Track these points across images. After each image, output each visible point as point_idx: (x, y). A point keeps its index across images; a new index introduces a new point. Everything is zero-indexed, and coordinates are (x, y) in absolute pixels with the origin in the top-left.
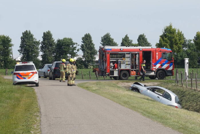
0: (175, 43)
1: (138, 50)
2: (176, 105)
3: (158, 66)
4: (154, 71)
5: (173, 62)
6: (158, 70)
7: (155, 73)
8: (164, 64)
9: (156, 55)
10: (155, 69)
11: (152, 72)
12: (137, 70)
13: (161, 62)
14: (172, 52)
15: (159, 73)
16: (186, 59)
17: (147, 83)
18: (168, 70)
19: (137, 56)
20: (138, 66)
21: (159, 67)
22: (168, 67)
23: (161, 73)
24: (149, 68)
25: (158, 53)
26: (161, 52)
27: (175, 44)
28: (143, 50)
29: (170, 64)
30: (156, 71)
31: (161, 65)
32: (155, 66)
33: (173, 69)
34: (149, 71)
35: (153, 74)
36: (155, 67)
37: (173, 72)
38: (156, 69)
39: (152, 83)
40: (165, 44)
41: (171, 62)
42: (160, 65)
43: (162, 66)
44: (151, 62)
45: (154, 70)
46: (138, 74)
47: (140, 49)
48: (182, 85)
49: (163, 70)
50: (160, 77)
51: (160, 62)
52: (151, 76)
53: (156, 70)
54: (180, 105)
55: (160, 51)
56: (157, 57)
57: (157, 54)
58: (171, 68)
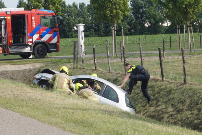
0: (51, 3)
1: (3, 13)
2: (128, 109)
3: (36, 37)
4: (31, 46)
5: (58, 30)
6: (36, 43)
7: (31, 48)
8: (45, 34)
9: (32, 20)
10: (31, 42)
11: (26, 47)
12: (4, 45)
13: (40, 31)
14: (55, 15)
15: (38, 49)
16: (79, 25)
17: (24, 65)
18: (50, 43)
19: (3, 23)
20: (5, 39)
21: (37, 39)
22: (51, 39)
23: (40, 49)
24: (21, 41)
25: (35, 18)
26: (40, 16)
27: (52, 5)
28: (12, 13)
29: (53, 34)
30: (32, 46)
31: (40, 35)
32: (31, 37)
33: (58, 42)
34: (22, 46)
35: (28, 50)
36: (31, 40)
37: (58, 45)
38: (33, 41)
39: (31, 64)
40: (38, 4)
41: (55, 31)
42: (38, 35)
43: (41, 37)
44: (26, 31)
45: (30, 44)
46: (6, 51)
47: (6, 12)
48: (96, 68)
49: (43, 43)
50: (38, 54)
51: (38, 32)
52: (25, 54)
53: (33, 44)
54: (133, 109)
55: (38, 14)
56: (34, 23)
57: (33, 18)
58: (55, 41)
